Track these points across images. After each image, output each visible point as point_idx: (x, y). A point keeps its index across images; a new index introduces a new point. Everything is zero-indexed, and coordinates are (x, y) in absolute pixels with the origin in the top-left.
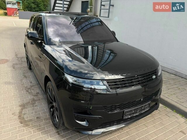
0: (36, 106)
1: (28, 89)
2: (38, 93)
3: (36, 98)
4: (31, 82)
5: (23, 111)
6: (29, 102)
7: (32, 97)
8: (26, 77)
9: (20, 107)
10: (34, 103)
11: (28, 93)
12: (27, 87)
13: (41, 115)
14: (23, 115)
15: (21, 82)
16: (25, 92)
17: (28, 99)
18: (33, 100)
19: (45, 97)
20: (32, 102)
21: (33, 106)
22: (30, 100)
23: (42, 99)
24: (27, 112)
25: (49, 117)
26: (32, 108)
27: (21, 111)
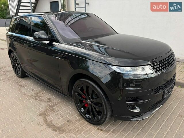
0: (57, 111)
1: (34, 97)
2: (49, 99)
3: (50, 103)
4: (32, 90)
5: (48, 119)
6: (47, 110)
7: (46, 104)
8: (23, 87)
11: (38, 101)
13: (70, 118)
14: (51, 123)
15: (20, 92)
16: (35, 101)
17: (42, 106)
18: (50, 106)
19: (60, 101)
20: (50, 109)
21: (54, 112)
22: (46, 107)
23: (59, 103)
24: (53, 118)
25: (79, 117)
26: (55, 114)
27: (45, 119)
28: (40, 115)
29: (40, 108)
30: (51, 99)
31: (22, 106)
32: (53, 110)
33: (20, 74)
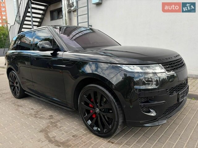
0: (61, 127)
1: (34, 115)
2: (51, 116)
3: (52, 120)
4: (31, 109)
5: (49, 135)
6: (49, 126)
7: (48, 121)
8: (21, 106)
9: (41, 133)
10: (55, 125)
11: (38, 118)
12: (32, 114)
13: (75, 133)
14: (53, 139)
15: (18, 111)
16: (34, 119)
17: (44, 123)
18: (52, 123)
19: (63, 117)
20: (52, 125)
21: (57, 128)
22: (48, 124)
23: (62, 119)
24: (55, 134)
25: (86, 132)
26: (58, 130)
27: (46, 136)
28: (40, 132)
29: (40, 125)
30: (53, 116)
31: (19, 124)
32: (56, 126)
33: (18, 95)
